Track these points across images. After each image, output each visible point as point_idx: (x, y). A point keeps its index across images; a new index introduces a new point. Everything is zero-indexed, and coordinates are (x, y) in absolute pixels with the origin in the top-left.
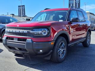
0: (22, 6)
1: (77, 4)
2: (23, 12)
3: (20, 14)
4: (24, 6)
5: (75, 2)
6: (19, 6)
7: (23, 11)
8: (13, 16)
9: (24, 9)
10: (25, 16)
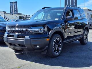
0: (14, 2)
2: (16, 10)
3: (12, 12)
6: (10, 3)
7: (16, 8)
9: (17, 6)
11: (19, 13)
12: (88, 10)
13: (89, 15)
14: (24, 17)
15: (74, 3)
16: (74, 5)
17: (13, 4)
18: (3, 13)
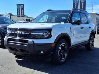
0: (21, 5)
1: (83, 4)
2: (22, 12)
3: (18, 14)
4: (23, 4)
5: (80, 2)
6: (17, 5)
7: (22, 10)
8: (11, 16)
9: (23, 8)
10: (24, 16)
11: (25, 16)
12: (97, 14)
13: (98, 20)
14: (31, 19)
15: (83, 7)
16: (83, 9)
17: (20, 7)
18: (10, 15)
